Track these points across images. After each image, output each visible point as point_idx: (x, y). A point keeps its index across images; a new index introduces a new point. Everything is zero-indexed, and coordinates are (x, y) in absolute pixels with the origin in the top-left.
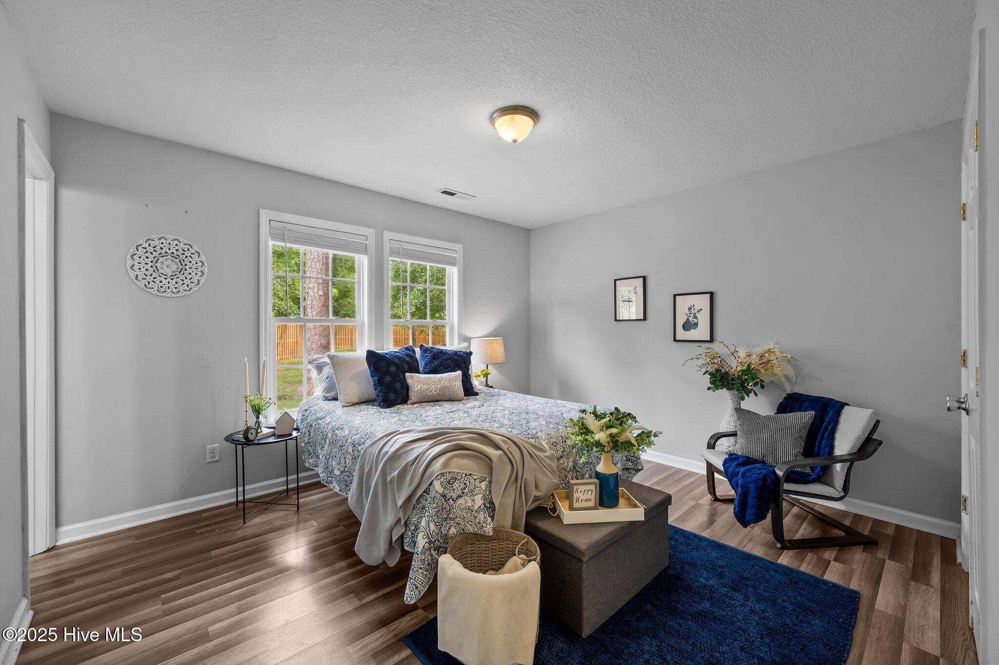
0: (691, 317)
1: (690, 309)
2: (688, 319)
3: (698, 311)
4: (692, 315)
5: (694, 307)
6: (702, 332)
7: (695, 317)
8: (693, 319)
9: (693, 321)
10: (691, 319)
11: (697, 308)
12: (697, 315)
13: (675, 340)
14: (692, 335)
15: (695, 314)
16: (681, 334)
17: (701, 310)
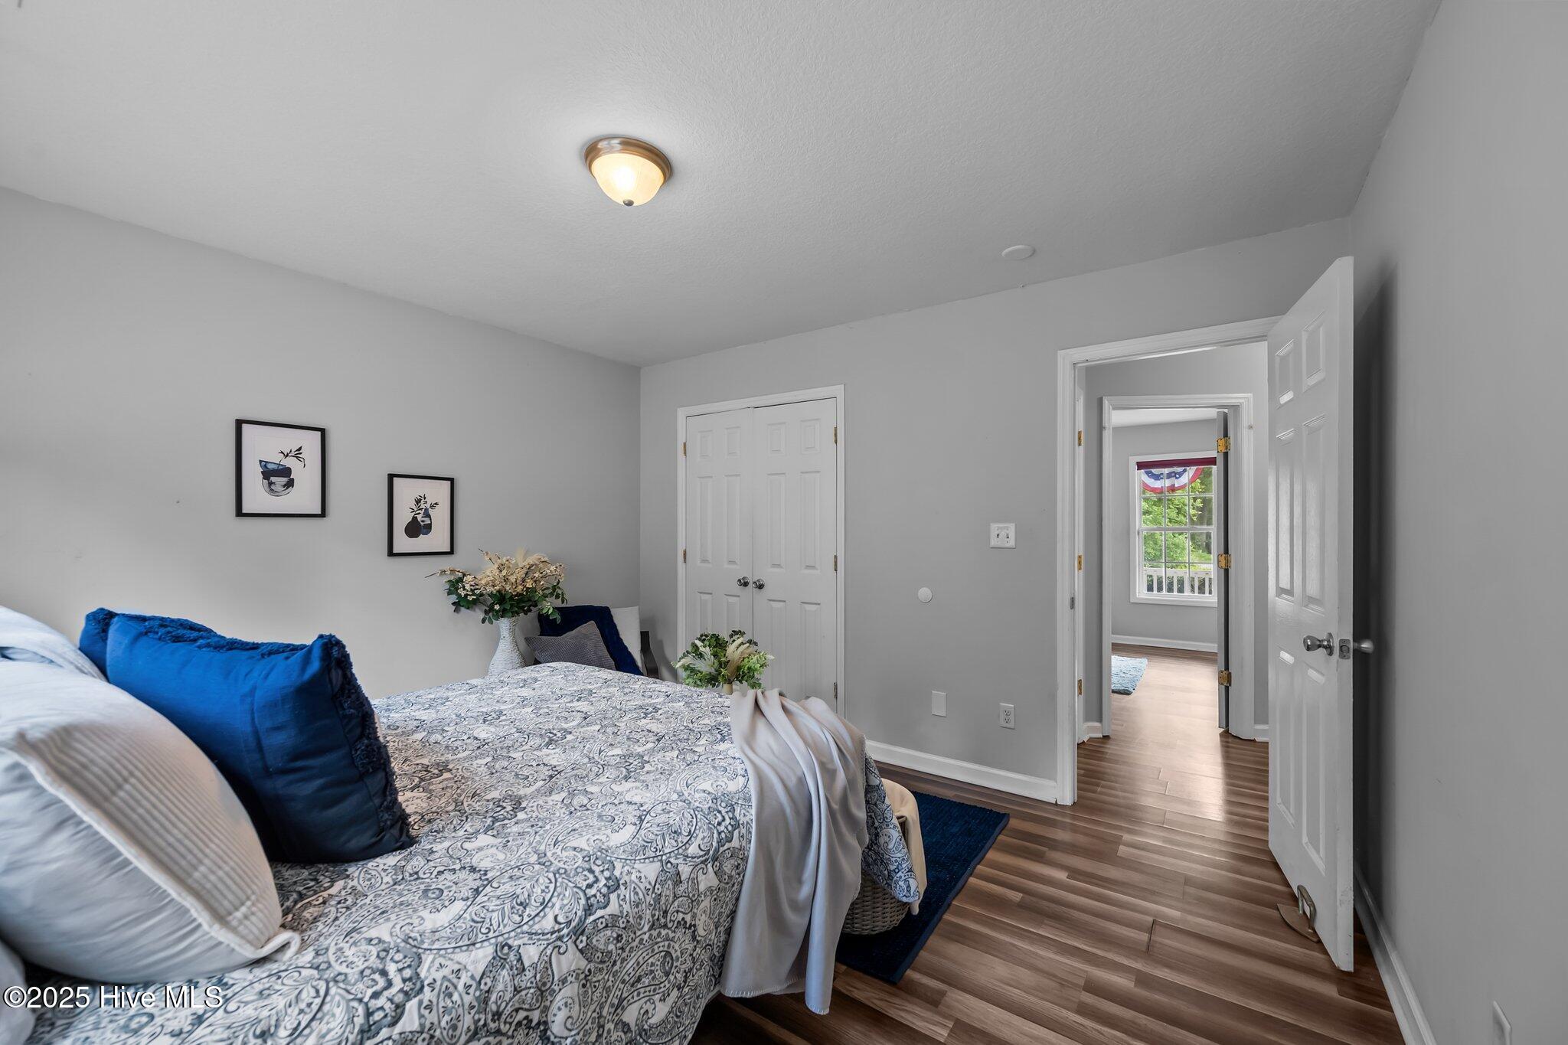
0: (421, 515)
1: (418, 501)
2: (415, 519)
3: (432, 506)
4: (422, 512)
5: (425, 498)
6: (437, 539)
7: (427, 515)
8: (423, 519)
9: (423, 521)
10: (419, 518)
11: (430, 500)
12: (431, 512)
13: (391, 553)
14: (422, 543)
15: (426, 510)
16: (402, 543)
17: (436, 504)
